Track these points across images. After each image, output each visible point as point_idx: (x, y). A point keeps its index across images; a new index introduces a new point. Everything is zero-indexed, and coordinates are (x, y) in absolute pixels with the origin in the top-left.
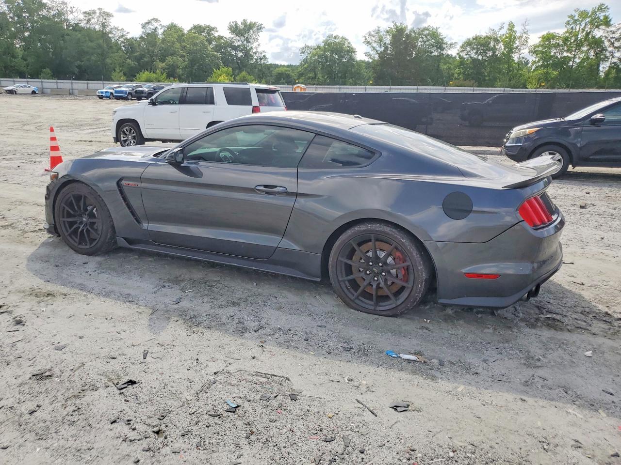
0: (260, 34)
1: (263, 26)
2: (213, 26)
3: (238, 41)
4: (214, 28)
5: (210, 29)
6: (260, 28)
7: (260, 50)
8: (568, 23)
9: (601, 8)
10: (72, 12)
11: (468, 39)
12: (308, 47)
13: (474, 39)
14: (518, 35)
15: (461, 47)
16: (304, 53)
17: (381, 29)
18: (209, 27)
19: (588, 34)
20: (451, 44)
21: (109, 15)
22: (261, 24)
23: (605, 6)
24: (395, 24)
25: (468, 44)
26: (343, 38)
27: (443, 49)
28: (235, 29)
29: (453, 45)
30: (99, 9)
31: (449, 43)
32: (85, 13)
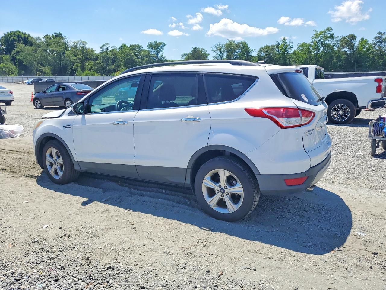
0: (164, 48)
1: (166, 44)
2: (140, 45)
3: (153, 52)
4: (141, 46)
5: (139, 47)
6: (164, 45)
7: (164, 56)
8: (313, 38)
9: (329, 29)
10: (68, 42)
11: (262, 47)
12: (185, 54)
13: (265, 47)
14: (288, 44)
15: (259, 51)
16: (184, 57)
17: (221, 44)
18: (138, 45)
19: (322, 43)
20: (252, 51)
21: (86, 43)
22: (165, 43)
23: (330, 28)
24: (229, 41)
25: (261, 50)
26: (202, 49)
27: (249, 53)
28: (151, 46)
29: (254, 51)
30: (80, 40)
31: (251, 50)
32: (73, 43)
